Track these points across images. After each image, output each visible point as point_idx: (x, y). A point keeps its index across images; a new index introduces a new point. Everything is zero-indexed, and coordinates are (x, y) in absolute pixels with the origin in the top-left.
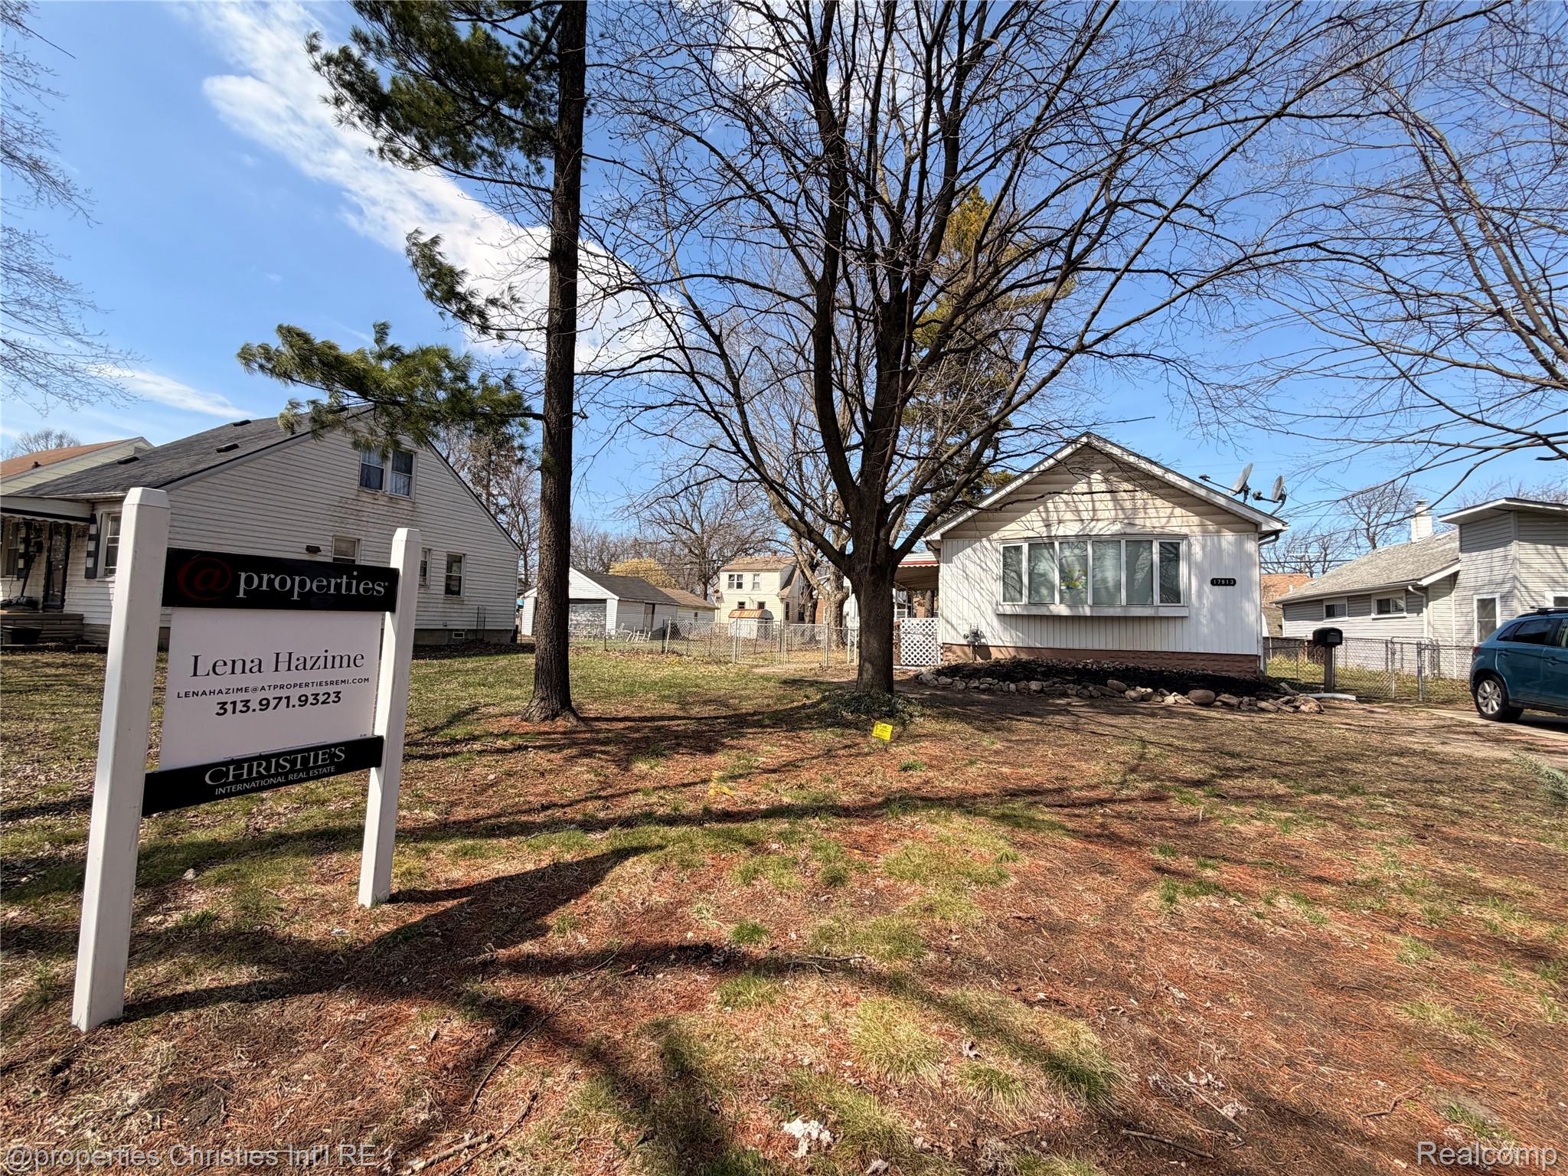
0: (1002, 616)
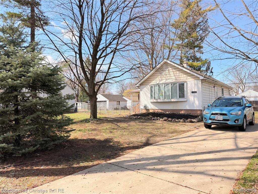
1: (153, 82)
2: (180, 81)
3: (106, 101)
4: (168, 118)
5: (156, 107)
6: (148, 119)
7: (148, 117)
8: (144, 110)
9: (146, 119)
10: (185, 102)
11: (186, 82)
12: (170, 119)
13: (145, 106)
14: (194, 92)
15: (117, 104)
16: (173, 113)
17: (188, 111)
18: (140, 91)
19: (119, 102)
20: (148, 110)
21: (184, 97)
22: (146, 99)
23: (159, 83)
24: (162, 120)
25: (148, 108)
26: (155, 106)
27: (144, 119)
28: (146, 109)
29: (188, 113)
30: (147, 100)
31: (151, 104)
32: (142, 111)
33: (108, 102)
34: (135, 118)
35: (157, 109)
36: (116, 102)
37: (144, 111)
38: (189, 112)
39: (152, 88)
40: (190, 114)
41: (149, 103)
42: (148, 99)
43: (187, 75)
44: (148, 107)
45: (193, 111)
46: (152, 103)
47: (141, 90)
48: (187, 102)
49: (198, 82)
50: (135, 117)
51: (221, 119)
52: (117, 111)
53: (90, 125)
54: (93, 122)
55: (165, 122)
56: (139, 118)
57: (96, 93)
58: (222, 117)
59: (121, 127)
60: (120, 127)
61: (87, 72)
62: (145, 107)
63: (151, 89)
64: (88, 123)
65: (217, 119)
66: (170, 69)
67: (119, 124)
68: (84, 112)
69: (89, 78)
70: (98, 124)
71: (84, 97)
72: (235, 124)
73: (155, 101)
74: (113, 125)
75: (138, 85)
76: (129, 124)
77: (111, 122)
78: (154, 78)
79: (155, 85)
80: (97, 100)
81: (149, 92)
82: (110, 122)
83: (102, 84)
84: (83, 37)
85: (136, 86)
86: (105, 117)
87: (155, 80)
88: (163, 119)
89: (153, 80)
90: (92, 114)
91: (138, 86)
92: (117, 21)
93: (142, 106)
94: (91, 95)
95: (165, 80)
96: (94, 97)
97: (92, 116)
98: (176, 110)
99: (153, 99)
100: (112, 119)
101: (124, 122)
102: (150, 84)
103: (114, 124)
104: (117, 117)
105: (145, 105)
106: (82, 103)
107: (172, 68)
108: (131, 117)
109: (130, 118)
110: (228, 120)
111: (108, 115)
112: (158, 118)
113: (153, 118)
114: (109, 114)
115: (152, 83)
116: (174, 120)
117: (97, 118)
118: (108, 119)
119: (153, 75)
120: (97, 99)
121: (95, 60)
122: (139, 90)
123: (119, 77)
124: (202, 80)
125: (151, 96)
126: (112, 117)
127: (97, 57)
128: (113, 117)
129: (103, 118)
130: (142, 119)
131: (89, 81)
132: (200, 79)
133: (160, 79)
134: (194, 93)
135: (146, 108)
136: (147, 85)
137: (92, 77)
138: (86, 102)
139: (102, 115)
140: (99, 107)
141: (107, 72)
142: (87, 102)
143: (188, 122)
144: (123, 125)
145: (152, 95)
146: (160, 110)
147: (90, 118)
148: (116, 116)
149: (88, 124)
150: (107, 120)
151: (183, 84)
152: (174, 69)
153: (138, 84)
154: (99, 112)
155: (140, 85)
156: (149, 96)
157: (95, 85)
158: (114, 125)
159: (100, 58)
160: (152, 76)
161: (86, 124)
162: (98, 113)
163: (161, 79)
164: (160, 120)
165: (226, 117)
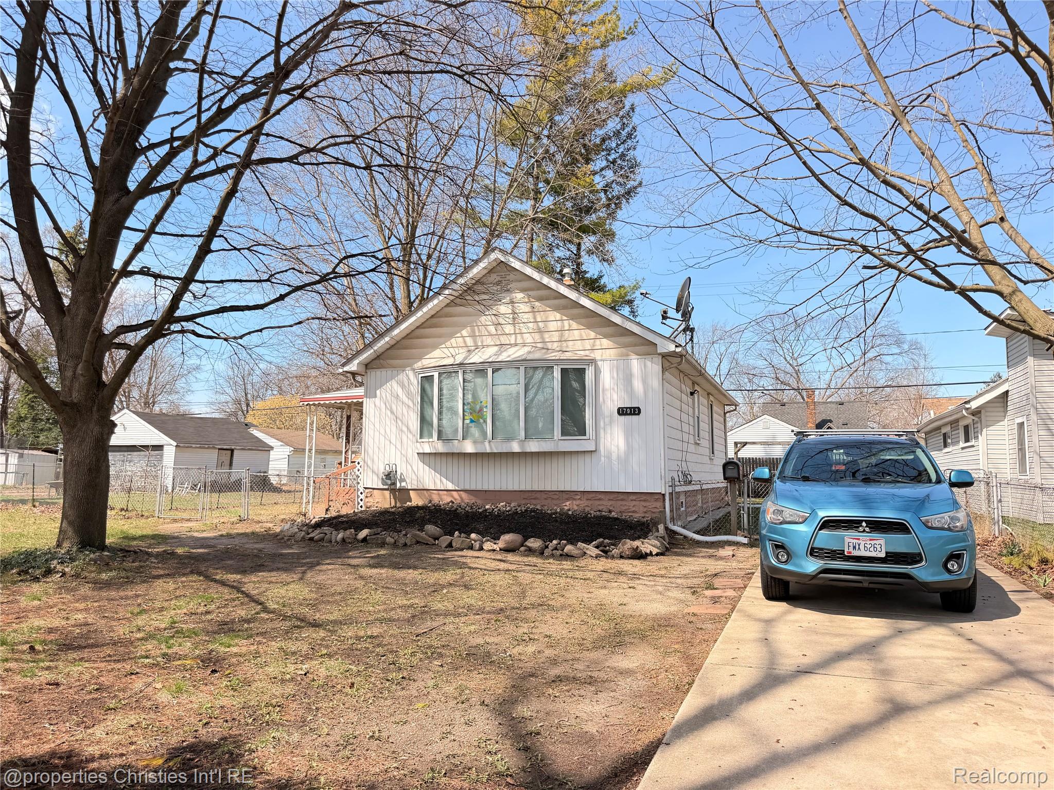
0: (422, 455)
1: (437, 353)
2: (567, 355)
3: (159, 448)
4: (526, 538)
5: (444, 480)
6: (418, 542)
7: (414, 536)
8: (384, 495)
9: (405, 545)
10: (587, 457)
11: (593, 361)
12: (534, 543)
13: (388, 476)
14: (630, 408)
15: (220, 465)
16: (533, 511)
17: (600, 499)
18: (367, 395)
19: (232, 451)
20: (402, 494)
21: (585, 435)
22: (393, 441)
23: (465, 358)
24: (495, 547)
25: (403, 484)
26: (438, 476)
27: (395, 545)
28: (393, 490)
29: (600, 508)
30: (399, 446)
31: (421, 464)
32: (370, 499)
33: (170, 452)
34: (343, 540)
35: (450, 486)
36: (213, 455)
37: (383, 501)
38: (604, 506)
39: (427, 386)
40: (610, 512)
41: (410, 455)
42: (405, 438)
43: (598, 330)
44: (404, 480)
45: (622, 497)
46: (427, 458)
47: (371, 394)
48: (593, 455)
49: (649, 364)
50: (340, 536)
51: (873, 554)
52: (227, 498)
53: (55, 599)
54: (77, 576)
55: (510, 557)
56: (364, 540)
57: (106, 392)
58: (882, 542)
59: (272, 606)
60: (266, 610)
61: (52, 264)
62: (390, 477)
63: (423, 390)
64: (36, 579)
65: (856, 553)
66: (519, 296)
67: (253, 583)
68: (23, 502)
69: (66, 302)
70: (107, 585)
71: (40, 425)
72: (946, 577)
73: (440, 447)
74: (215, 591)
75: (353, 367)
76: (321, 578)
77: (199, 573)
78: (440, 336)
79: (447, 372)
80: (114, 441)
81: (411, 404)
82: (192, 572)
83: (150, 340)
84: (46, 56)
85: (346, 369)
86: (154, 537)
87: (448, 344)
88: (501, 544)
89: (435, 347)
90: (70, 523)
91: (354, 374)
92: (259, 29)
93: (370, 473)
94: (73, 406)
95: (496, 348)
96: (95, 416)
97: (70, 533)
98: (545, 496)
99: (431, 436)
100: (202, 547)
101: (286, 570)
102: (419, 365)
103: (223, 583)
104: (229, 536)
105: (387, 468)
106: (21, 456)
107: (530, 293)
108: (316, 534)
109: (311, 539)
110: (913, 558)
111: (175, 521)
112: (473, 536)
113: (445, 540)
114: (179, 515)
115: (426, 362)
116: (556, 549)
117: (103, 547)
118: (180, 551)
119: (435, 320)
120: (113, 432)
121: (116, 195)
122: (360, 391)
123: (259, 311)
124: (664, 356)
125: (424, 421)
126: (196, 534)
127: (132, 185)
128: (205, 535)
129: (143, 537)
130: (383, 545)
131: (67, 319)
132: (660, 350)
133: (469, 341)
134: (626, 414)
135: (394, 484)
136: (403, 368)
137: (88, 294)
138: (46, 450)
139: (135, 522)
140: (118, 477)
141: (188, 280)
142: (56, 452)
143: (622, 557)
144: (283, 591)
145: (428, 418)
146: (464, 495)
147: (59, 545)
148: (220, 527)
149: (36, 588)
150: (173, 554)
151: (581, 372)
152: (540, 299)
153: (356, 362)
154: (118, 506)
155: (368, 366)
156: (414, 422)
157: (104, 343)
158: (226, 592)
159: (145, 189)
160: (430, 327)
161: (23, 587)
162: (112, 509)
163: (475, 342)
164: (481, 549)
165: (899, 543)
